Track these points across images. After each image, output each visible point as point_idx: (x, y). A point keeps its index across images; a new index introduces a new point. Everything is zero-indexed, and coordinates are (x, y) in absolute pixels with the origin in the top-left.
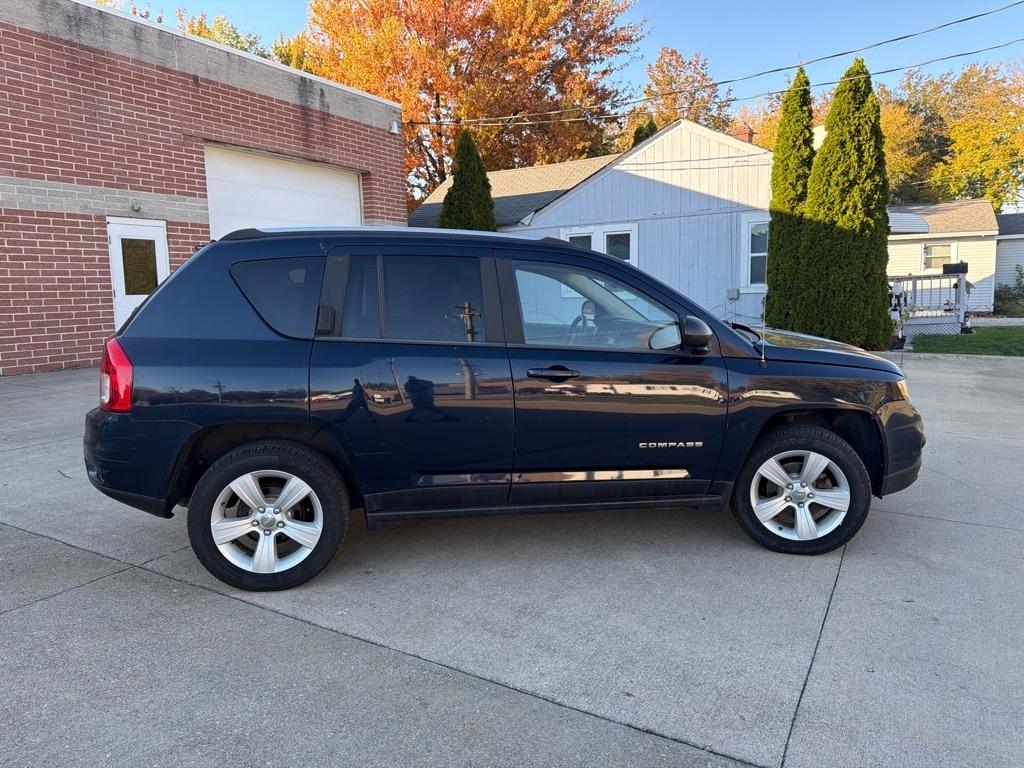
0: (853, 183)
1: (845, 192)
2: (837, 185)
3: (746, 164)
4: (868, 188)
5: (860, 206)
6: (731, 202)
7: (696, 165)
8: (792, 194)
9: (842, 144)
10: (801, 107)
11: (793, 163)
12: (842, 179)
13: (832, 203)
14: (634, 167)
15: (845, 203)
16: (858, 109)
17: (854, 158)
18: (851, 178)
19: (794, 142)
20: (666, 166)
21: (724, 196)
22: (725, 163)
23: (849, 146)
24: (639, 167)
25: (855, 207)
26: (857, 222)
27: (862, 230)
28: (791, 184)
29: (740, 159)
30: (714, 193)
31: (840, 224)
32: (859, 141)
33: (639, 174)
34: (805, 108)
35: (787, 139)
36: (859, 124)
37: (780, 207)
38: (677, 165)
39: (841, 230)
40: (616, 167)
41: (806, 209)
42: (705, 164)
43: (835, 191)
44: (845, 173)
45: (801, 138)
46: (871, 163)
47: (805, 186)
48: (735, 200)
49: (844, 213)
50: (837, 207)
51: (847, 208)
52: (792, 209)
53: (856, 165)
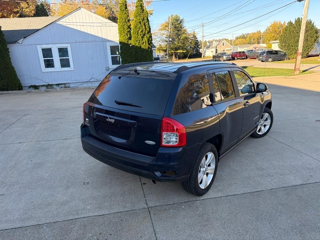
0: (144, 35)
1: (142, 37)
2: (140, 35)
3: (106, 25)
4: (148, 37)
5: (147, 42)
6: (102, 38)
7: (88, 24)
8: (127, 37)
9: (140, 22)
10: (125, 9)
11: (126, 27)
12: (141, 33)
13: (140, 41)
14: (65, 23)
15: (143, 41)
16: (143, 12)
17: (144, 27)
18: (144, 33)
19: (125, 20)
20: (78, 24)
21: (100, 36)
22: (98, 25)
23: (142, 23)
24: (67, 23)
25: (146, 42)
26: (147, 47)
27: (148, 49)
28: (126, 34)
29: (103, 24)
30: (96, 35)
31: (142, 47)
32: (144, 22)
33: (67, 26)
34: (126, 10)
35: (123, 19)
36: (144, 17)
37: (124, 41)
38: (82, 24)
39: (143, 49)
40: (58, 23)
41: (132, 42)
42: (92, 24)
43: (140, 37)
44: (142, 32)
45: (127, 19)
46: (148, 29)
47: (130, 34)
48: (104, 37)
49: (143, 44)
50: (141, 42)
51: (144, 42)
52: (128, 42)
53: (144, 29)
